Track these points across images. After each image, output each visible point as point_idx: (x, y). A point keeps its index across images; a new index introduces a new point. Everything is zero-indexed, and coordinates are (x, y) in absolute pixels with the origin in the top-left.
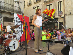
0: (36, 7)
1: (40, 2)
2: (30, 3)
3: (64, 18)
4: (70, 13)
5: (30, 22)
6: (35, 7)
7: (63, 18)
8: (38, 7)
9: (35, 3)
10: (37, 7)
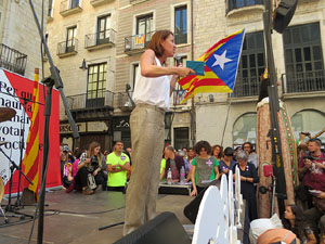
0: (94, 65)
1: (110, 47)
2: (70, 44)
3: (192, 112)
4: (212, 100)
5: (61, 122)
6: (89, 66)
7: (187, 115)
8: (101, 67)
9: (90, 51)
10: (99, 65)
